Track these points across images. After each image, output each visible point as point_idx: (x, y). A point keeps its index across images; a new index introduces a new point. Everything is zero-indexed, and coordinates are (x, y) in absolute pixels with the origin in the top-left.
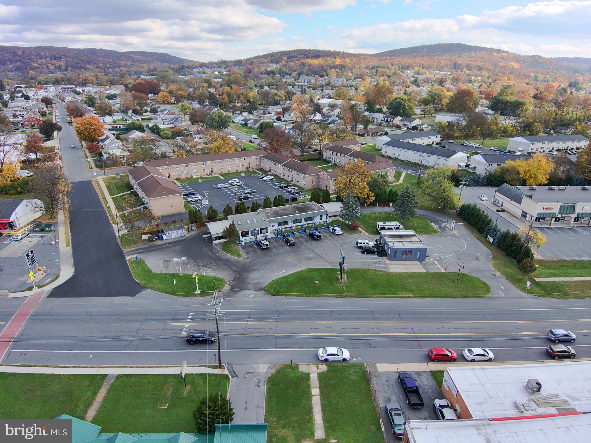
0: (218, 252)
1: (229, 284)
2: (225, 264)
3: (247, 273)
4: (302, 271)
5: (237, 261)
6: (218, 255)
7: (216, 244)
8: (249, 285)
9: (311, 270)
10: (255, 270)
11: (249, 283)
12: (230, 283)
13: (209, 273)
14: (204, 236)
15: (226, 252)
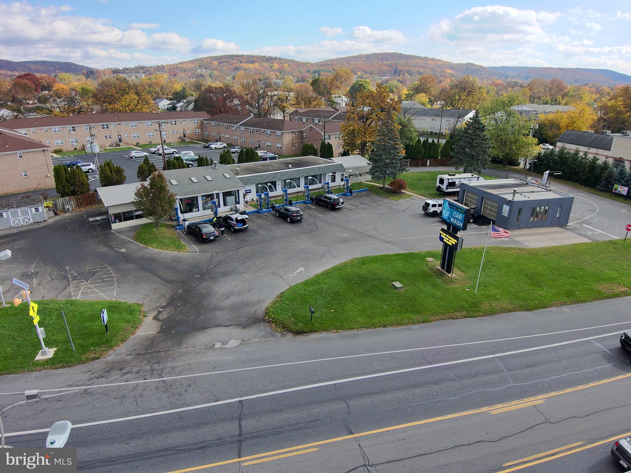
0: (124, 244)
1: (155, 318)
2: (143, 269)
3: (205, 284)
4: (344, 266)
5: (176, 260)
6: (124, 250)
7: (121, 231)
8: (218, 314)
9: (364, 261)
10: (226, 274)
11: (216, 308)
12: (159, 312)
13: (93, 292)
14: (91, 219)
15: (144, 244)
